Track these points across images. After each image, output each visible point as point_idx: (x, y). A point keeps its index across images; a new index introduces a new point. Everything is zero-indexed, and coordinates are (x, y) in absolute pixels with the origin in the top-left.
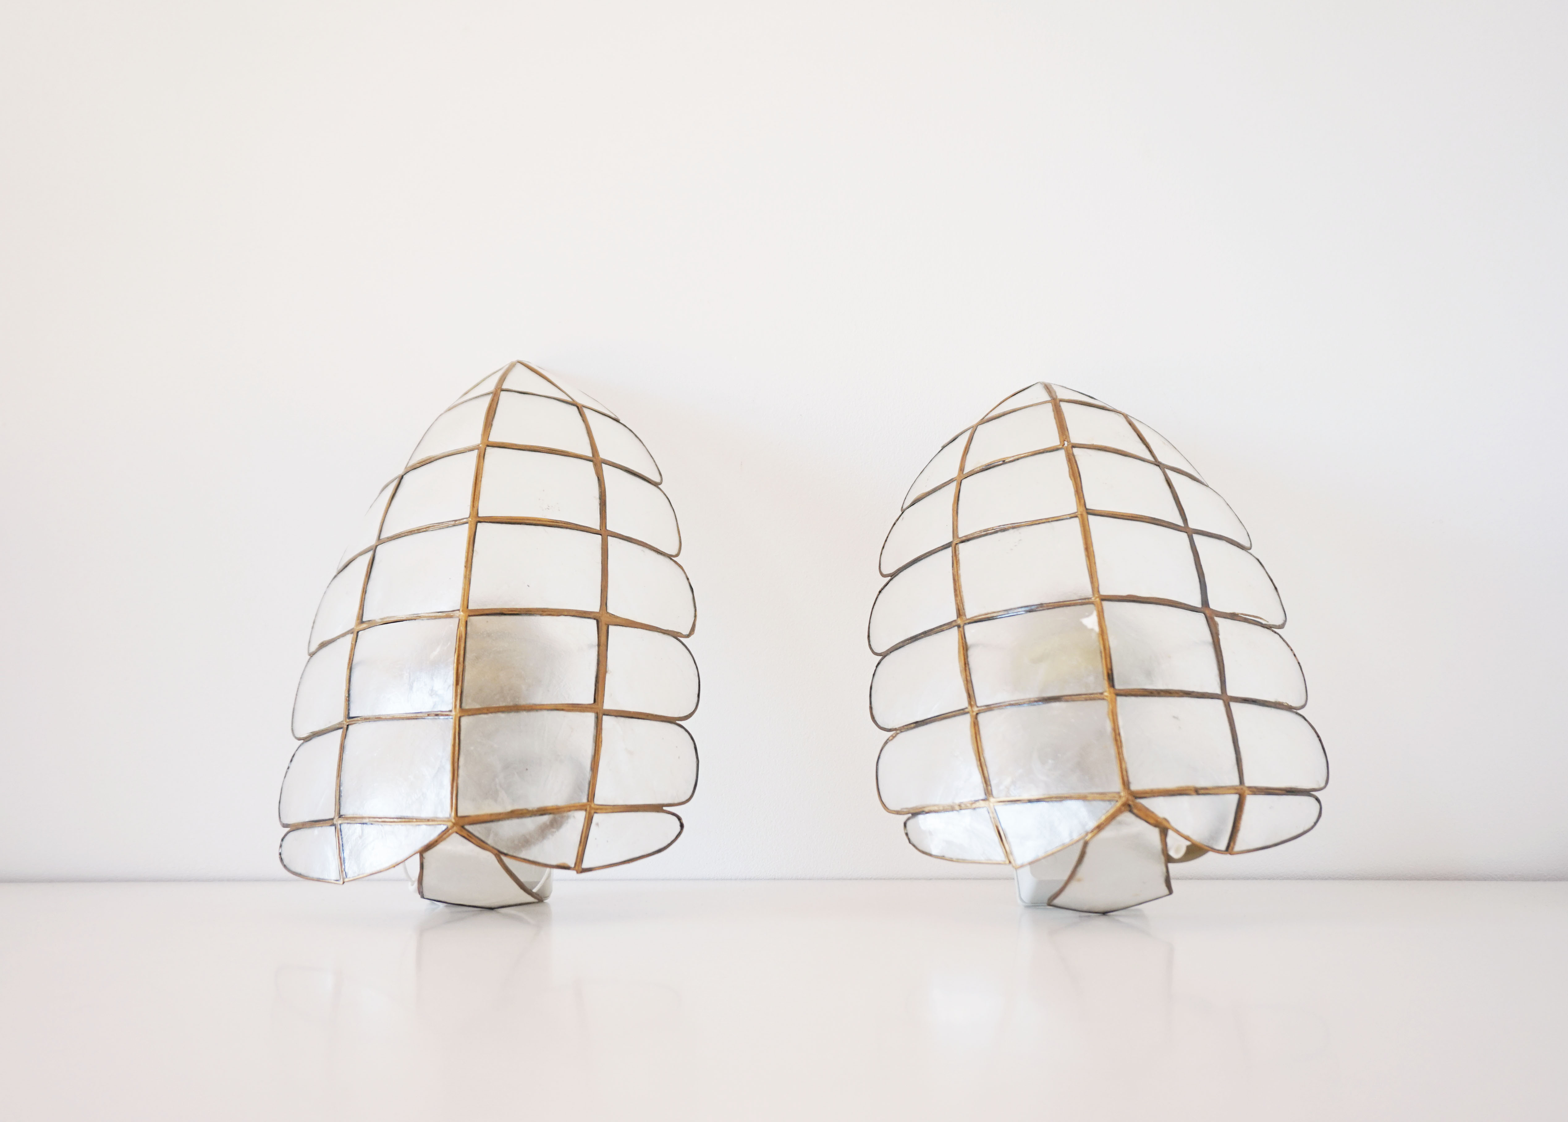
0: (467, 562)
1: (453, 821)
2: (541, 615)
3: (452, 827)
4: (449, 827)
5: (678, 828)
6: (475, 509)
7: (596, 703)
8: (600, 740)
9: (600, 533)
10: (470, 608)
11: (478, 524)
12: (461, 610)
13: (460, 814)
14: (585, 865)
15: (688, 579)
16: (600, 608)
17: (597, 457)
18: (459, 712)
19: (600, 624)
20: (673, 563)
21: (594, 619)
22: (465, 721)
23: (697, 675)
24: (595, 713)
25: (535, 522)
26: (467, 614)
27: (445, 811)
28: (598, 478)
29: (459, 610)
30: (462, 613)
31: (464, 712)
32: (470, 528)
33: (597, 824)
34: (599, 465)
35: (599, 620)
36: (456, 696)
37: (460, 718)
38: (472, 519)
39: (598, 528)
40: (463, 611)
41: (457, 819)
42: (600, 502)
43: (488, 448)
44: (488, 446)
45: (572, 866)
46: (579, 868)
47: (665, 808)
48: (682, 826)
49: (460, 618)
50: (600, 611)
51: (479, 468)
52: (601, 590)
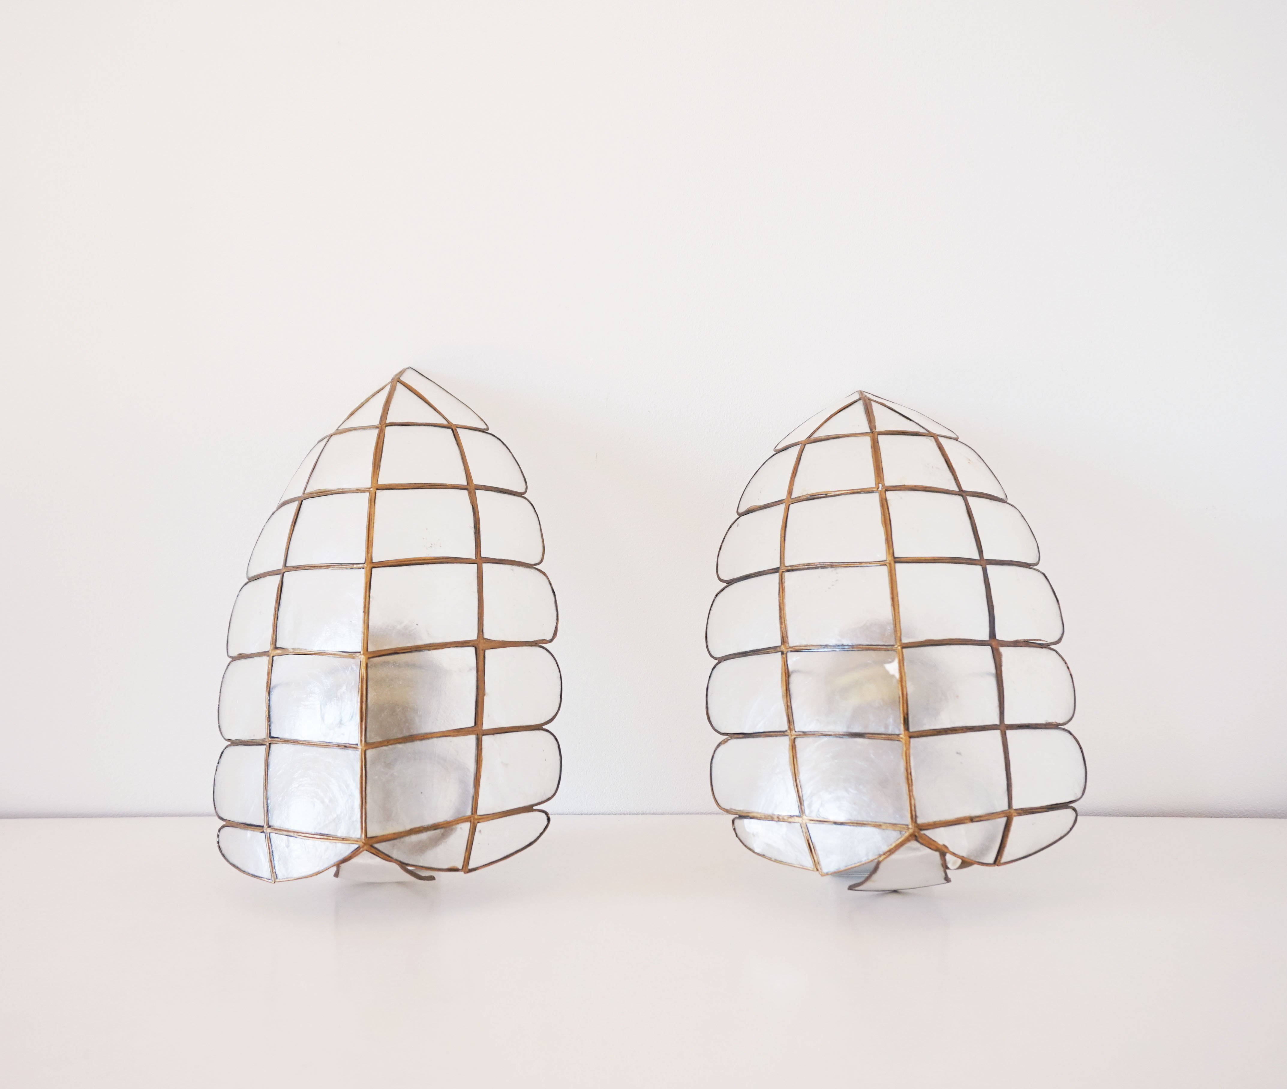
0: (365, 607)
1: (363, 841)
2: (429, 650)
3: (363, 847)
4: (361, 846)
5: (546, 822)
6: (369, 555)
7: (477, 726)
8: (481, 759)
9: (476, 562)
10: (369, 650)
11: (374, 570)
12: (362, 653)
13: (369, 835)
14: (471, 866)
15: (551, 584)
16: (478, 635)
17: (471, 485)
18: (365, 746)
19: (478, 650)
20: (537, 571)
21: (473, 647)
22: (370, 753)
23: (559, 676)
24: (476, 735)
25: (421, 562)
26: (368, 656)
27: (357, 833)
28: (473, 506)
29: (360, 652)
30: (363, 656)
31: (368, 745)
32: (366, 572)
33: (480, 831)
34: (473, 492)
35: (477, 647)
36: (361, 731)
37: (365, 751)
38: (367, 566)
39: (474, 557)
40: (363, 654)
41: (366, 840)
42: (475, 531)
43: (378, 491)
44: (377, 489)
45: (460, 867)
46: (466, 869)
47: (534, 808)
48: (549, 819)
49: (361, 660)
50: (477, 638)
51: (371, 513)
52: (478, 618)
